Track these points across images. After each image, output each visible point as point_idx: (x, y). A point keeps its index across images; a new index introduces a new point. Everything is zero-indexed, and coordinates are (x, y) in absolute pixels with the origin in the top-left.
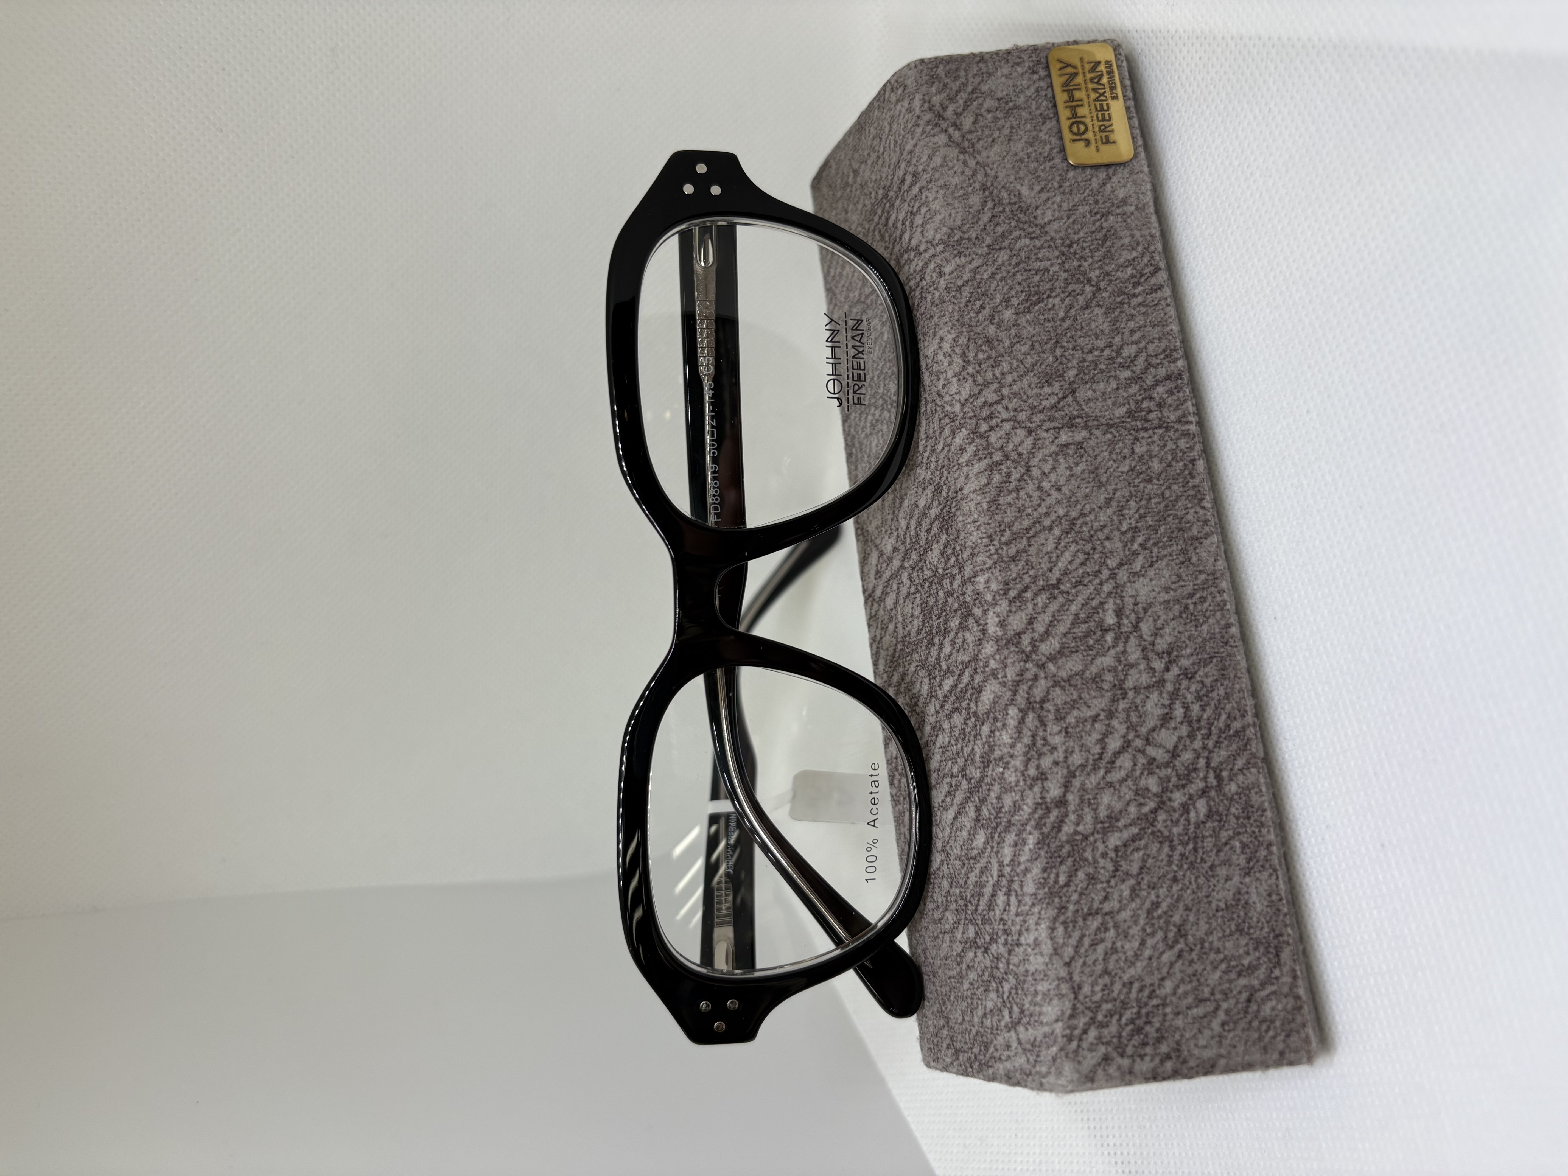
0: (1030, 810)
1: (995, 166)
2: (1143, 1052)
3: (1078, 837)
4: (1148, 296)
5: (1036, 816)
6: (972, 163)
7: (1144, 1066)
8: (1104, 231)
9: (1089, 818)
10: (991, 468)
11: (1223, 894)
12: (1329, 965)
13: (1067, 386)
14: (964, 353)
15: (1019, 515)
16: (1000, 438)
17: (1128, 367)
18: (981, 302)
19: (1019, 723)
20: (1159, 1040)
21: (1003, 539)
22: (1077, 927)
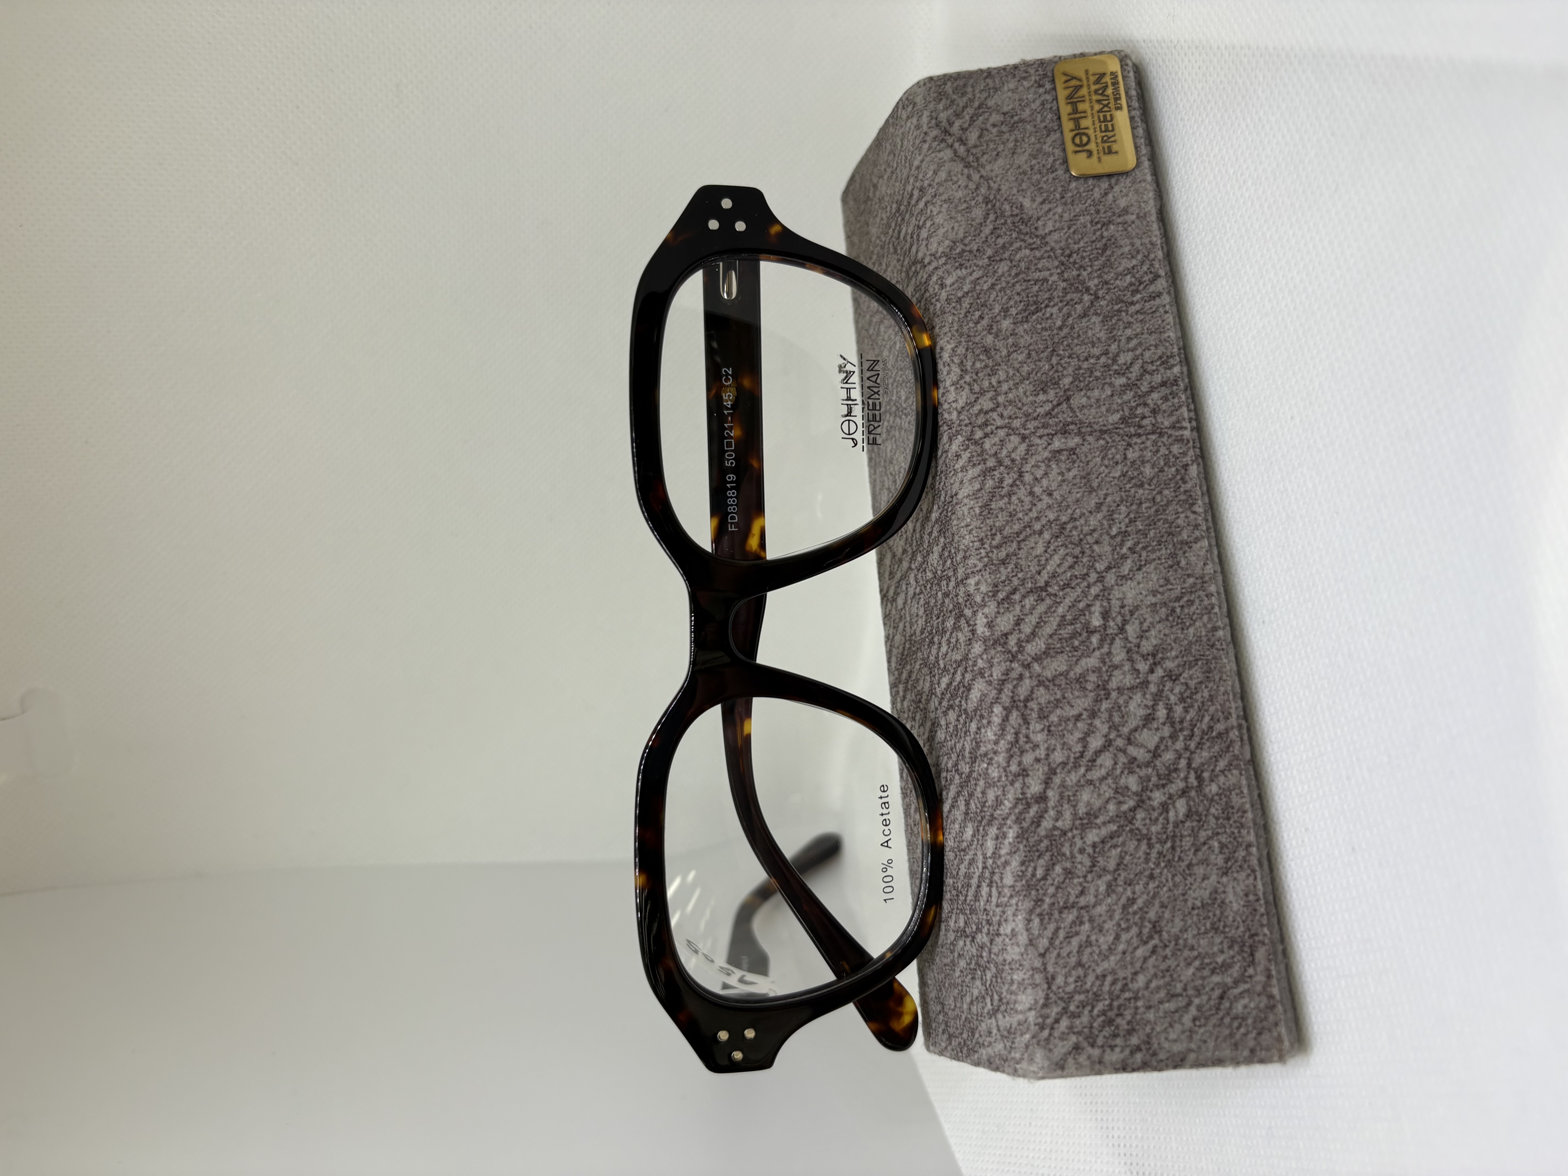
0: (1011, 805)
1: (999, 179)
2: (1113, 1043)
4: (1146, 304)
5: (1017, 811)
6: (976, 177)
7: (1115, 1056)
8: (1104, 241)
12: (1306, 966)
15: (1010, 519)
16: (995, 445)
18: (980, 313)
19: (1003, 721)
20: (1130, 1032)
22: (1053, 920)
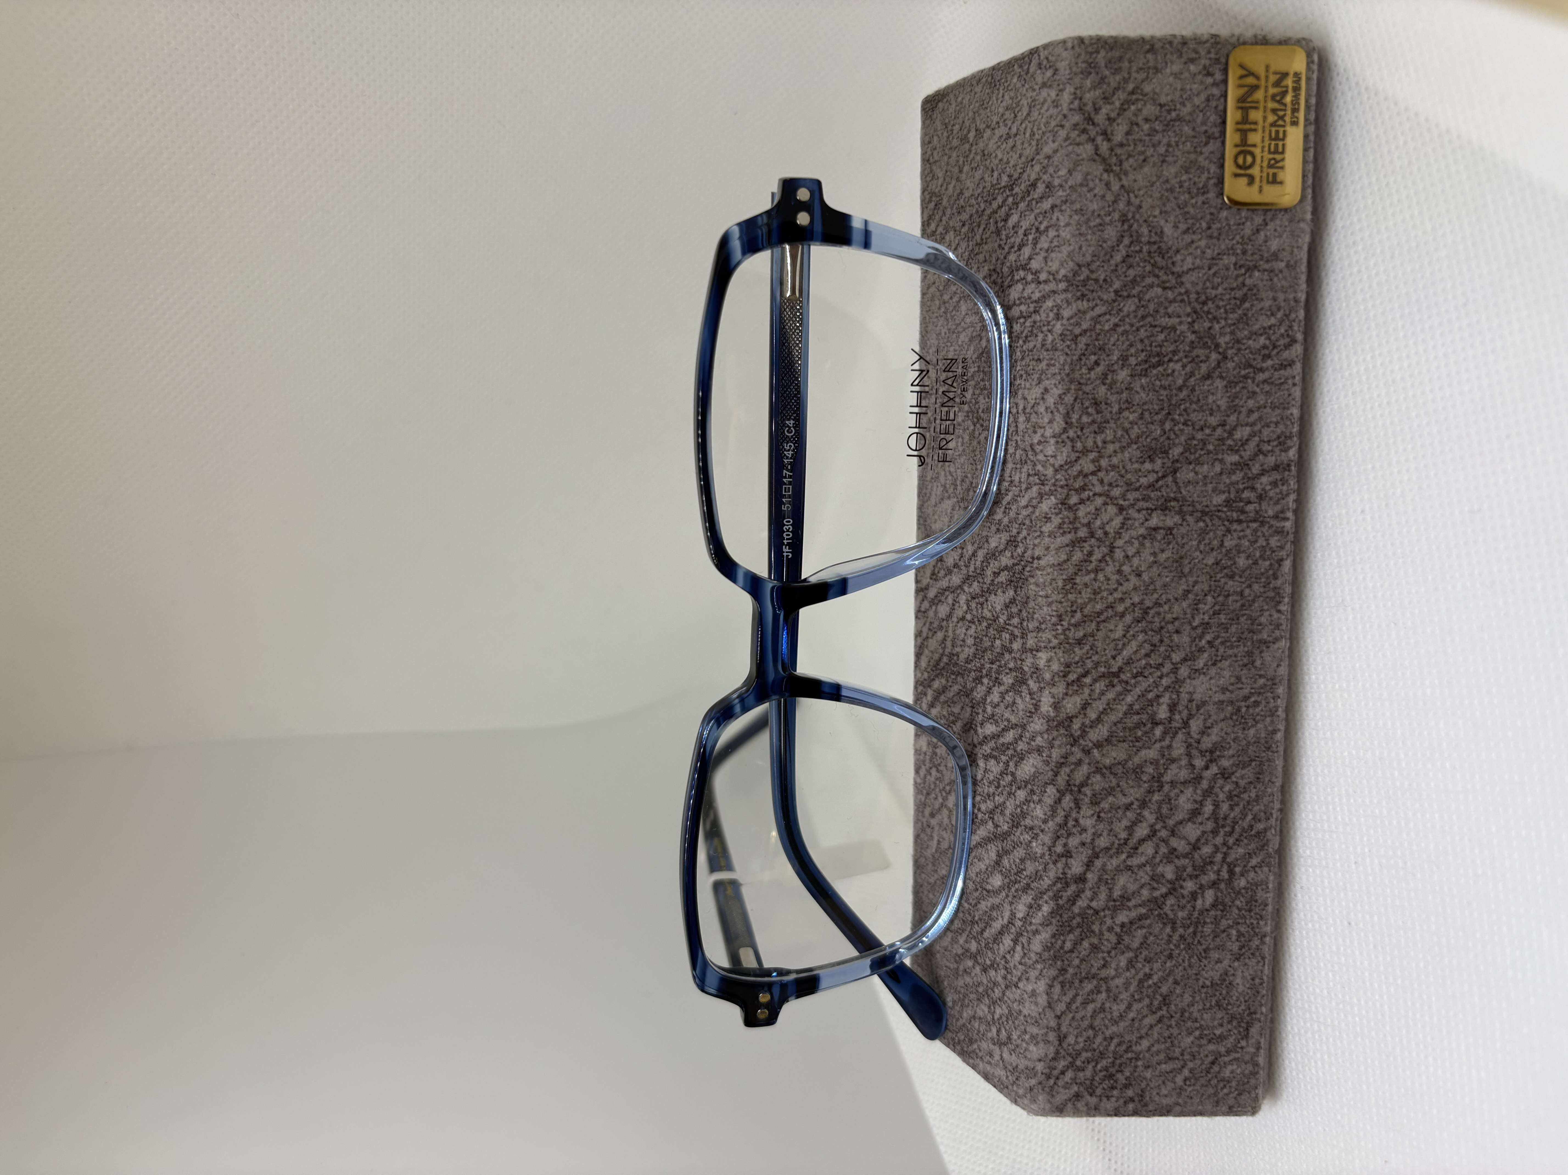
3: (1091, 912)
9: (1103, 896)
10: (1073, 544)
11: (1212, 973)
13: (1170, 465)
14: (1068, 413)
17: (1237, 451)
21: (1073, 621)
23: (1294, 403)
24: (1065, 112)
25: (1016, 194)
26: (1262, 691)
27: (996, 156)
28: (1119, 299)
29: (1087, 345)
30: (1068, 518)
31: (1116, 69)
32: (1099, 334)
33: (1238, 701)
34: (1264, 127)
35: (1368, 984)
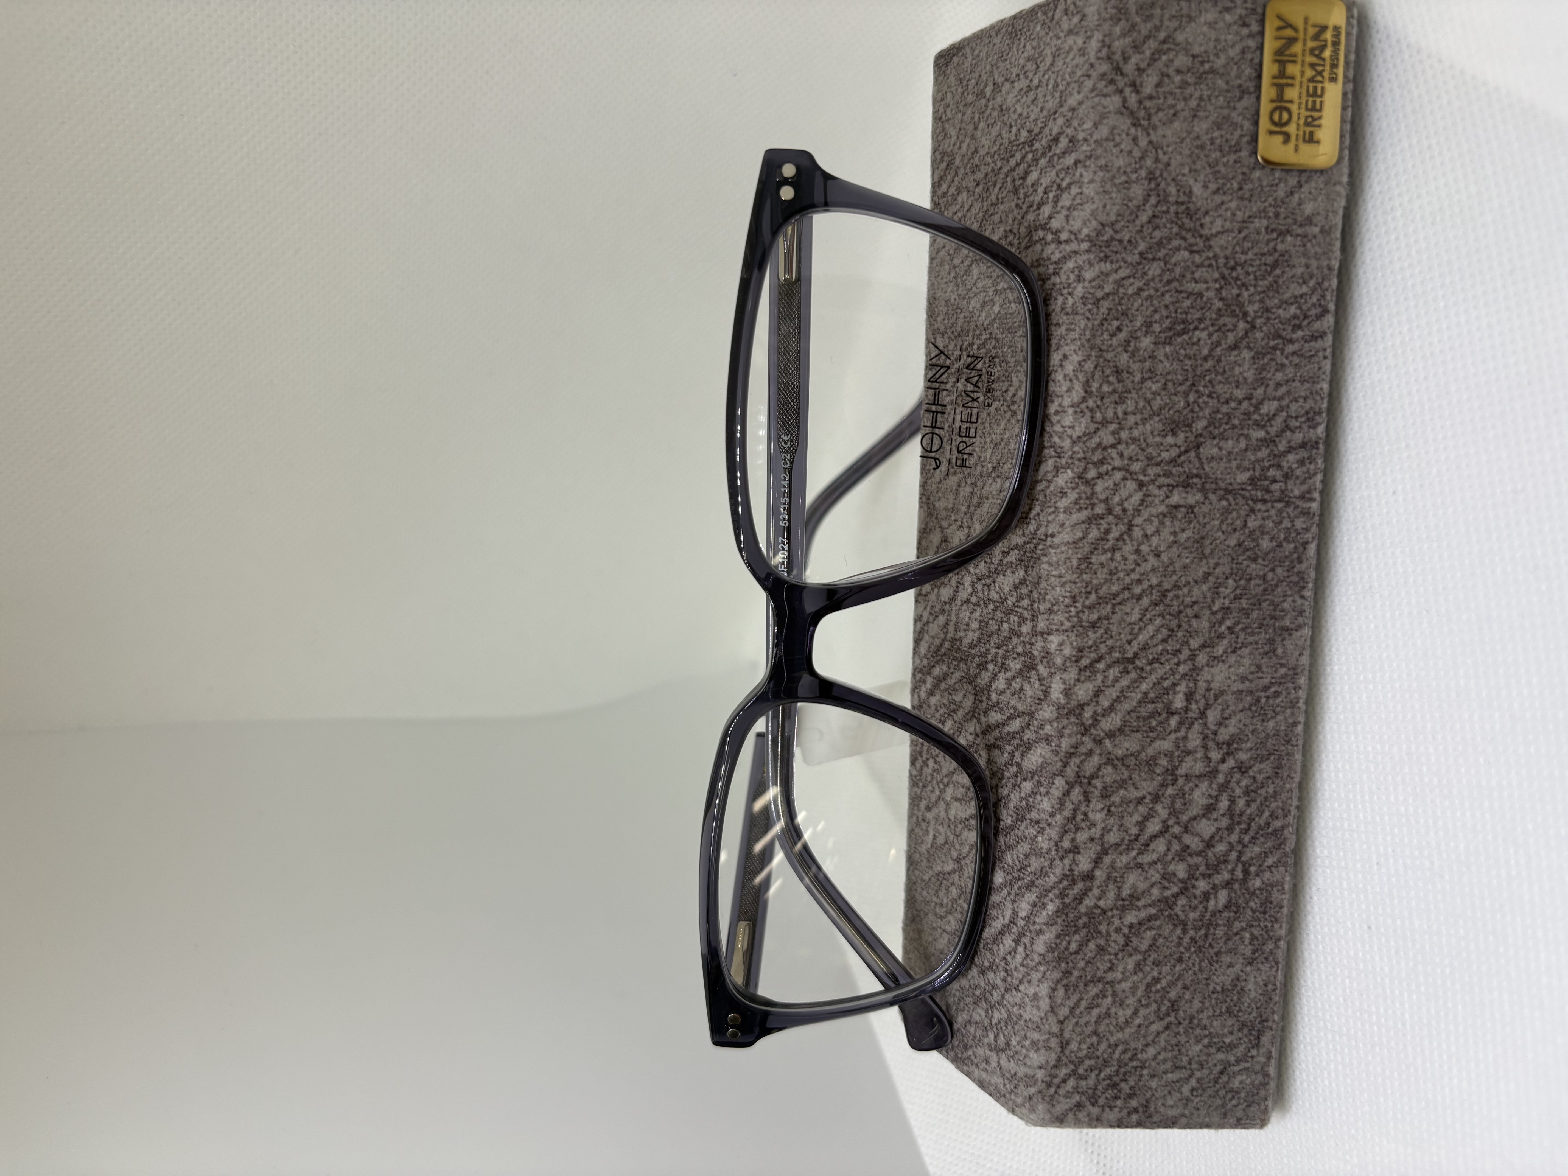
23: (1324, 377)
24: (1092, 60)
25: (1037, 150)
26: (1283, 681)
27: (1015, 111)
28: (1144, 261)
29: (1110, 309)
30: (1085, 493)
31: (1148, 16)
32: (1122, 298)
33: (1257, 691)
34: (1301, 82)
35: (1388, 991)
